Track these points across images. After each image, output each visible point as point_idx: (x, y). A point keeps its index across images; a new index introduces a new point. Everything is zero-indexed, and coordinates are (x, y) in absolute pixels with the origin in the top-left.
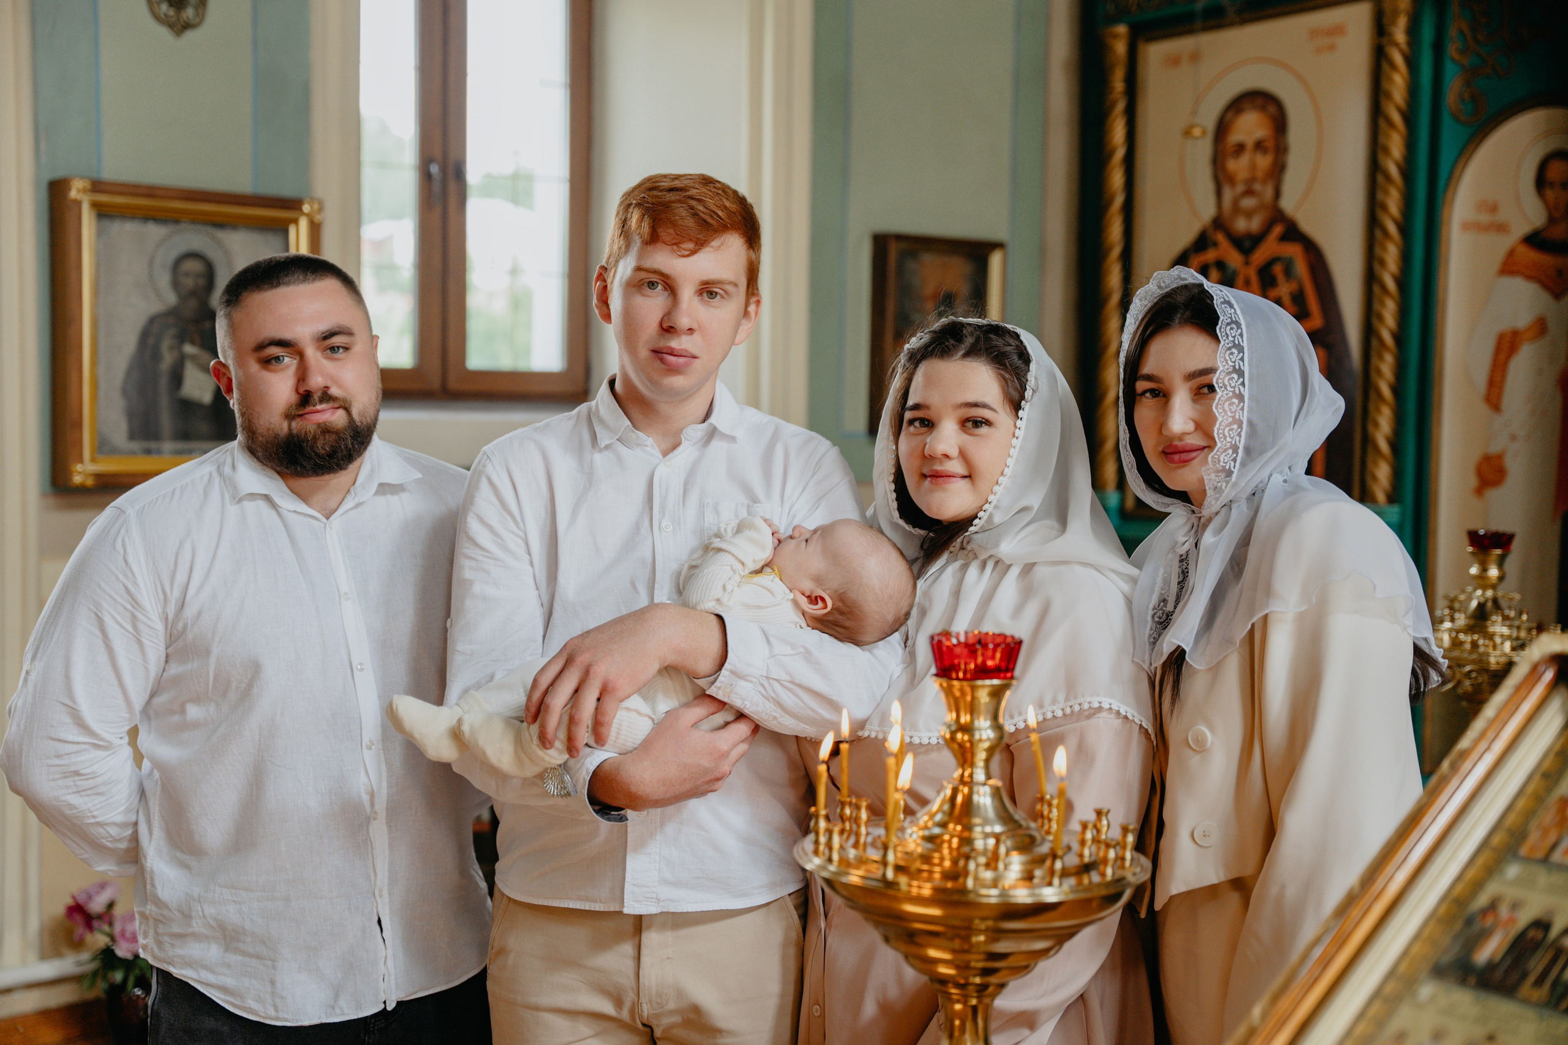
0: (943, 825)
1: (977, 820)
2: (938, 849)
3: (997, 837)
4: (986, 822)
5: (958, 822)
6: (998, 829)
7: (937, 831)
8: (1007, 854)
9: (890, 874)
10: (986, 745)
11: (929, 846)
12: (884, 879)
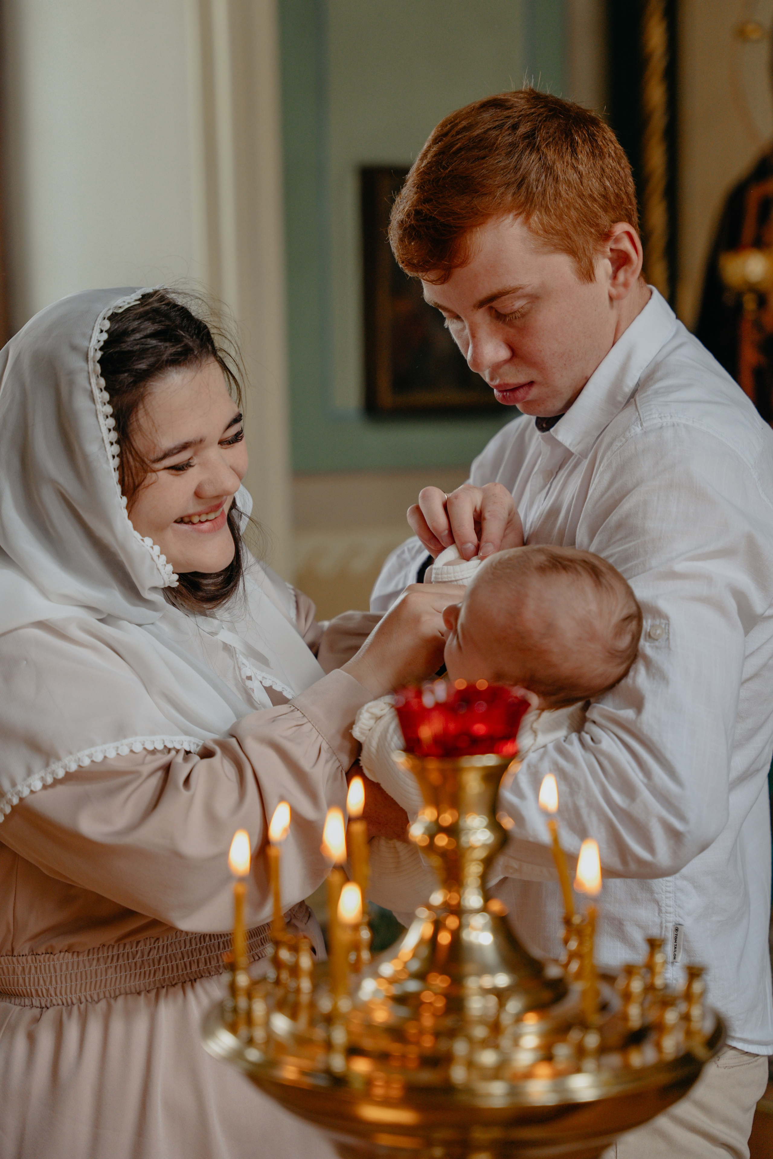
0: (421, 976)
1: (469, 968)
2: (416, 1016)
3: (501, 994)
4: (485, 970)
5: (444, 971)
6: (502, 980)
7: (413, 986)
8: (519, 1019)
9: (338, 1063)
10: (480, 854)
11: (403, 1012)
12: (328, 1072)
